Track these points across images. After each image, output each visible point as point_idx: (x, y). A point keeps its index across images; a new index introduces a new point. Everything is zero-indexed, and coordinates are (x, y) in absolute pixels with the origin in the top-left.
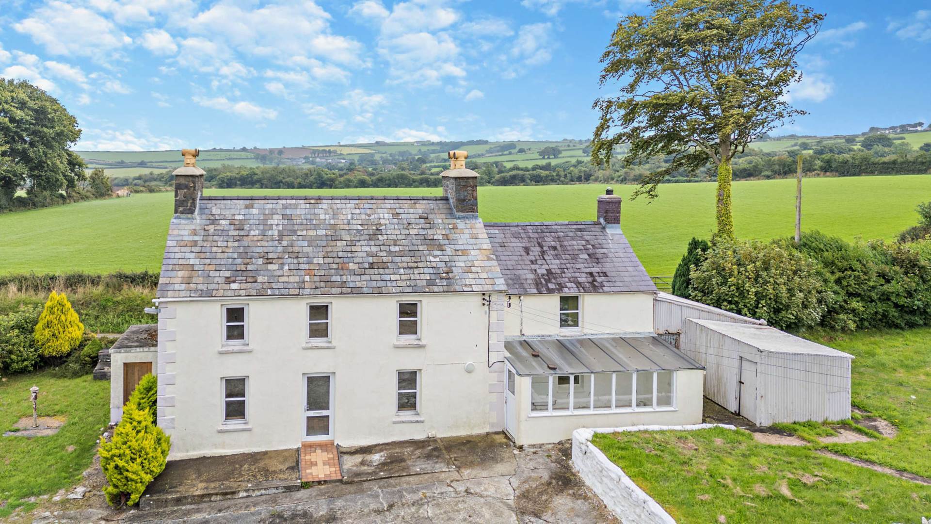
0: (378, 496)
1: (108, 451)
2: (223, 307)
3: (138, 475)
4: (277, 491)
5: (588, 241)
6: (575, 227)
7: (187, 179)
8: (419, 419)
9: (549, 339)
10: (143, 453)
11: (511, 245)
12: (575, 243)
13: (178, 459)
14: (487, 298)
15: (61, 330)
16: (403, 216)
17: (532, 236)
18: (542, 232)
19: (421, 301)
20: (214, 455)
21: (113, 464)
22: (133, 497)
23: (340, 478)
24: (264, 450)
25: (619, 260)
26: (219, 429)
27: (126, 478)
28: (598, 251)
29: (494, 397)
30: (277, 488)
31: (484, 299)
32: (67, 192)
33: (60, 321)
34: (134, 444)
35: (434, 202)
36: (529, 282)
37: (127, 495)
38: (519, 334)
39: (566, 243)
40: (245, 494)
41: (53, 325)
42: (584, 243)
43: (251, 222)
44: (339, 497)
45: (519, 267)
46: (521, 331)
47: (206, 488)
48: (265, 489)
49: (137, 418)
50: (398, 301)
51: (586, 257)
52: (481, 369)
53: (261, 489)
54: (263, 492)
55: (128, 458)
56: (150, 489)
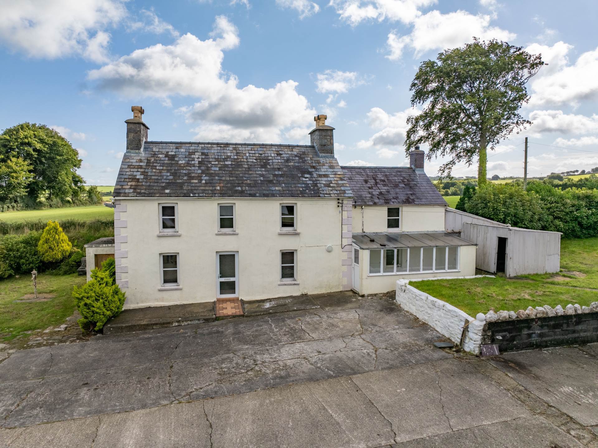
0: (268, 321)
1: (80, 294)
2: (160, 205)
3: (101, 309)
4: (199, 322)
5: (404, 177)
6: (396, 170)
7: (135, 125)
8: (295, 282)
9: (381, 234)
10: (104, 296)
11: (356, 178)
12: (396, 178)
13: (131, 308)
14: (340, 201)
15: (56, 244)
16: (284, 155)
17: (369, 174)
18: (376, 172)
19: (296, 204)
20: (156, 306)
21: (83, 303)
22: (98, 324)
23: (243, 314)
24: (191, 303)
25: (424, 188)
26: (159, 288)
27: (93, 311)
28: (410, 183)
29: (345, 268)
30: (199, 320)
31: (338, 203)
32: (72, 200)
33: (54, 239)
34: (97, 289)
35: (305, 148)
36: (367, 198)
37: (95, 324)
38: (361, 231)
39: (390, 178)
40: (177, 324)
41: (50, 241)
42: (402, 178)
43: (180, 156)
44: (241, 323)
45: (361, 190)
46: (363, 230)
47: (150, 321)
48: (190, 321)
49: (100, 276)
50: (280, 204)
51: (404, 186)
52: (337, 250)
53: (188, 320)
54: (189, 322)
55: (94, 298)
56: (109, 320)
